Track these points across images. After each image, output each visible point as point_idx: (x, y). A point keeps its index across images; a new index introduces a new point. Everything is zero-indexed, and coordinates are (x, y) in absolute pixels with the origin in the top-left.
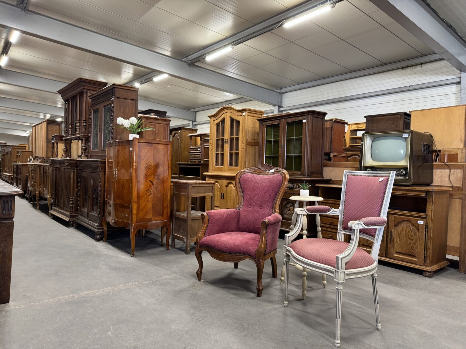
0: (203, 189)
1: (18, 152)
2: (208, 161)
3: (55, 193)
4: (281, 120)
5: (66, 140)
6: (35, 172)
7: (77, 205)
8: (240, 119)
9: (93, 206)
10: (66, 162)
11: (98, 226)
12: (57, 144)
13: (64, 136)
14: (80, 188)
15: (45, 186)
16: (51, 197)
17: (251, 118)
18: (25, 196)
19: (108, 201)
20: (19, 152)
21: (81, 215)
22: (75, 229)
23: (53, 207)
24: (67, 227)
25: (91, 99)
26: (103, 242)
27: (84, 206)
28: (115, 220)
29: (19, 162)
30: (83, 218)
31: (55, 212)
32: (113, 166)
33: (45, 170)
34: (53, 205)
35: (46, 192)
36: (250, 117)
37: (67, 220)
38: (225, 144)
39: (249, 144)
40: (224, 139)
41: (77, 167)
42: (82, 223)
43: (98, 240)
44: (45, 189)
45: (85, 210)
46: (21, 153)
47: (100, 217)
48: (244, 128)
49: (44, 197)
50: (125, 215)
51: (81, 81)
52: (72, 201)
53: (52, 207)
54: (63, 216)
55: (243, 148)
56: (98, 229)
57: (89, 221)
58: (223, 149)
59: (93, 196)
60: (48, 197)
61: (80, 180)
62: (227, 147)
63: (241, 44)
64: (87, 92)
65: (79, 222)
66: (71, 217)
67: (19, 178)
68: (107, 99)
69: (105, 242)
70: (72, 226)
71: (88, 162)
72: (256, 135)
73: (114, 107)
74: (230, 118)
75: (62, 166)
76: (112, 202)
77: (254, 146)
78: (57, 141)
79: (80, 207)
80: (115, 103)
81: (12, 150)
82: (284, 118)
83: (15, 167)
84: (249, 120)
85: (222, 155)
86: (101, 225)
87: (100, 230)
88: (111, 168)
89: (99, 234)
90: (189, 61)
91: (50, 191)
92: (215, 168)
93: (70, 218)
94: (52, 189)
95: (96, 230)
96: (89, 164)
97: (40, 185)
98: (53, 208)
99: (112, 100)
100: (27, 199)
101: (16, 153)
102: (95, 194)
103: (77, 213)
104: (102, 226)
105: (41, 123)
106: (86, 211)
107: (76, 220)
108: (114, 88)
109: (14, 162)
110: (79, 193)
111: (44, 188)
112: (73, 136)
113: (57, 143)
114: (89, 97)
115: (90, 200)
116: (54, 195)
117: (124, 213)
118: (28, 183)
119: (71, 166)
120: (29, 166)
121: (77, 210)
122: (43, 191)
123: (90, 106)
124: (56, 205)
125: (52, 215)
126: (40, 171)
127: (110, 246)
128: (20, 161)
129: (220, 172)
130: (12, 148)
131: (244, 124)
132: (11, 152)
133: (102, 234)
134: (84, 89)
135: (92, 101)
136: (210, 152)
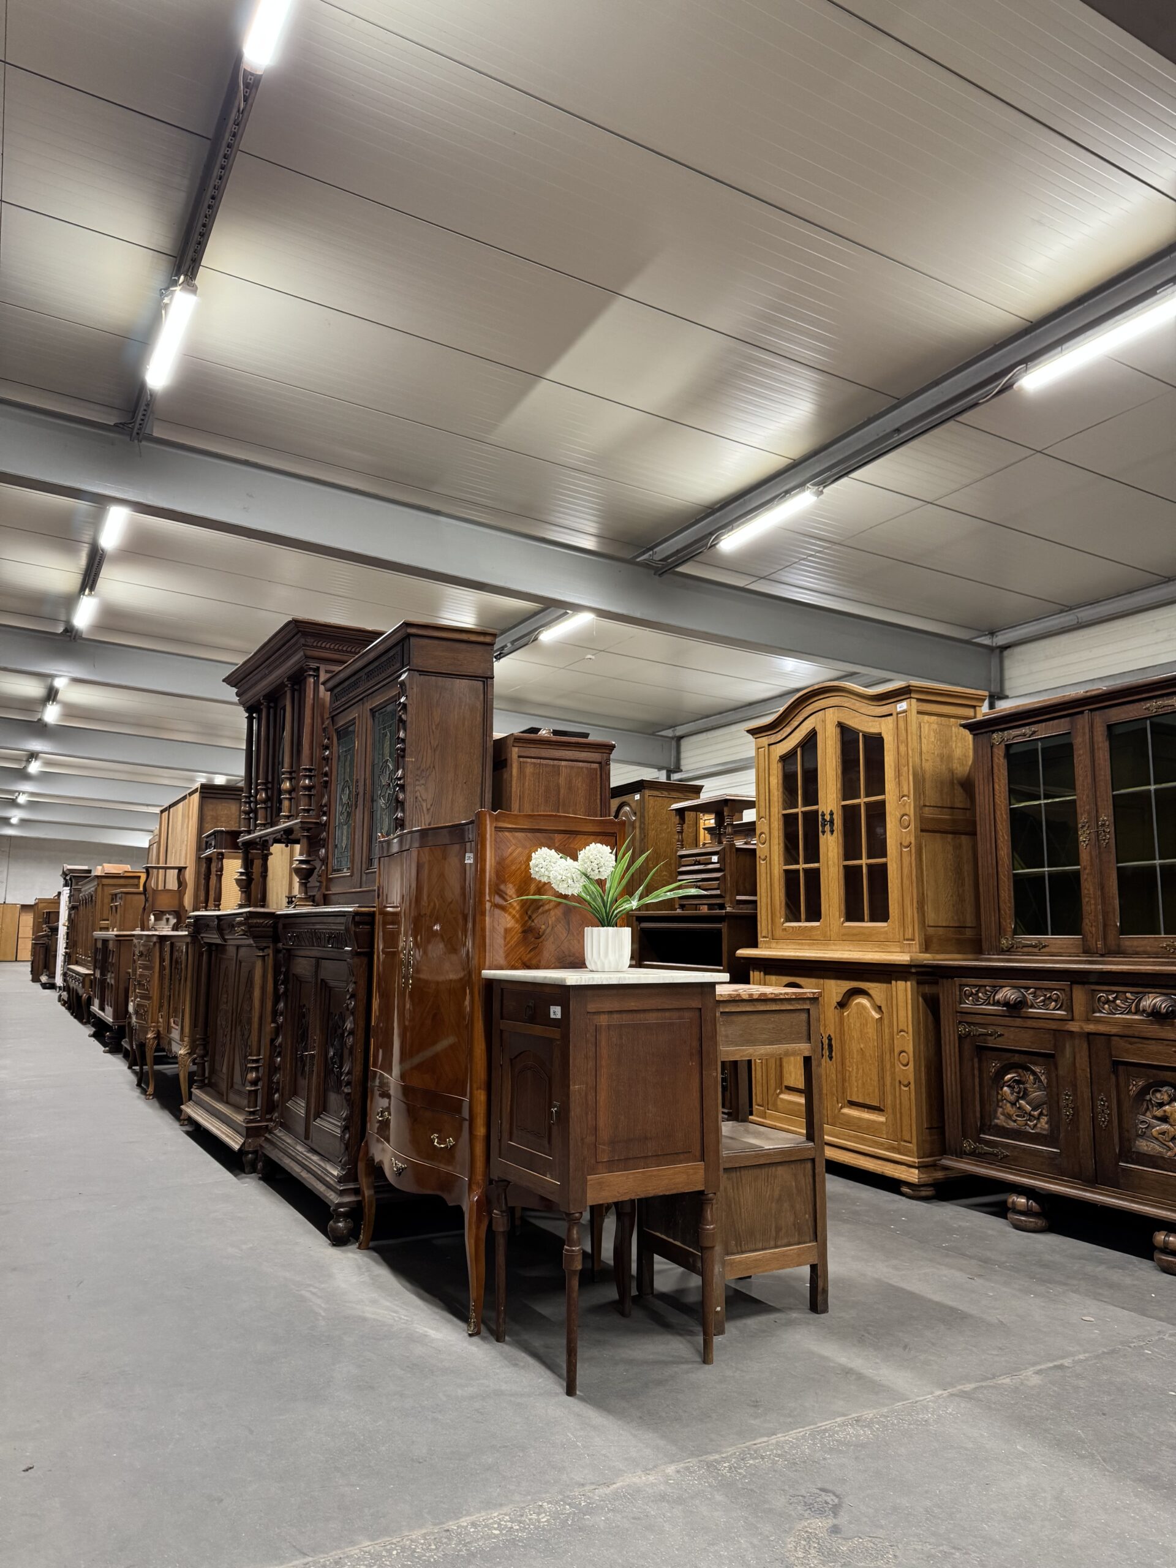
0: (771, 1026)
1: (114, 897)
2: (755, 902)
3: (204, 1039)
4: (1080, 716)
5: (248, 845)
6: (149, 961)
7: (270, 1090)
8: (886, 729)
9: (325, 1091)
10: (240, 924)
11: (341, 1180)
12: (222, 860)
13: (242, 832)
14: (285, 1019)
15: (176, 1010)
16: (190, 1054)
17: (930, 723)
18: (122, 1045)
19: (378, 1074)
20: (116, 895)
21: (285, 1126)
22: (262, 1182)
23: (196, 1092)
24: (236, 1175)
25: (331, 690)
26: (359, 1248)
27: (295, 1093)
28: (405, 1161)
29: (115, 929)
30: (289, 1141)
31: (201, 1111)
32: (399, 933)
33: (176, 954)
34: (196, 1081)
35: (175, 1034)
36: (926, 717)
37: (236, 1147)
38: (824, 832)
39: (927, 828)
40: (817, 812)
41: (276, 939)
42: (287, 1163)
43: (338, 1241)
44: (173, 1025)
45: (299, 1107)
46: (121, 898)
47: (349, 1138)
48: (903, 761)
49: (171, 1051)
50: (444, 1142)
51: (299, 631)
52: (256, 1069)
53: (192, 1090)
54: (224, 1128)
55: (906, 844)
56: (342, 1193)
57: (309, 1155)
58: (813, 854)
59: (327, 1053)
60: (182, 1052)
61: (286, 988)
62: (831, 845)
63: (844, 480)
64: (317, 669)
65: (275, 1155)
66: (250, 1133)
67: (108, 983)
68: (385, 682)
69: (368, 1248)
70: (254, 1170)
71: (314, 920)
72: (959, 790)
73: (409, 708)
74: (838, 730)
75: (227, 937)
76: (393, 1079)
77: (950, 836)
78: (219, 850)
79: (282, 1095)
80: (414, 690)
81: (96, 889)
82: (1091, 710)
83: (99, 945)
84: (925, 729)
85: (814, 876)
86: (350, 1176)
87: (346, 1199)
88: (392, 939)
89: (345, 1215)
90: (660, 561)
91: (187, 1030)
92: (785, 930)
93: (247, 1136)
94: (194, 1024)
95: (333, 1198)
96: (318, 927)
97: (161, 1006)
98: (196, 1095)
99: (403, 683)
100: (126, 1055)
101: (107, 900)
102: (332, 1045)
103: (271, 1120)
104: (355, 1180)
105: (184, 798)
106: (302, 1112)
107: (266, 1146)
108: (409, 636)
109: (101, 929)
110: (280, 1040)
111: (172, 1020)
112: (272, 827)
113: (221, 857)
114: (323, 684)
115: (315, 1069)
116: (202, 1047)
117: (439, 1131)
118: (130, 999)
119: (254, 937)
120: (135, 941)
121: (270, 1107)
122: (169, 1029)
123: (326, 715)
124: (206, 1081)
125: (191, 1121)
126: (162, 960)
127: (384, 1274)
128: (118, 924)
129: (809, 945)
130: (98, 885)
131: (903, 748)
132: (94, 898)
133: (355, 1213)
134: (307, 657)
135: (335, 698)
136: (761, 866)
